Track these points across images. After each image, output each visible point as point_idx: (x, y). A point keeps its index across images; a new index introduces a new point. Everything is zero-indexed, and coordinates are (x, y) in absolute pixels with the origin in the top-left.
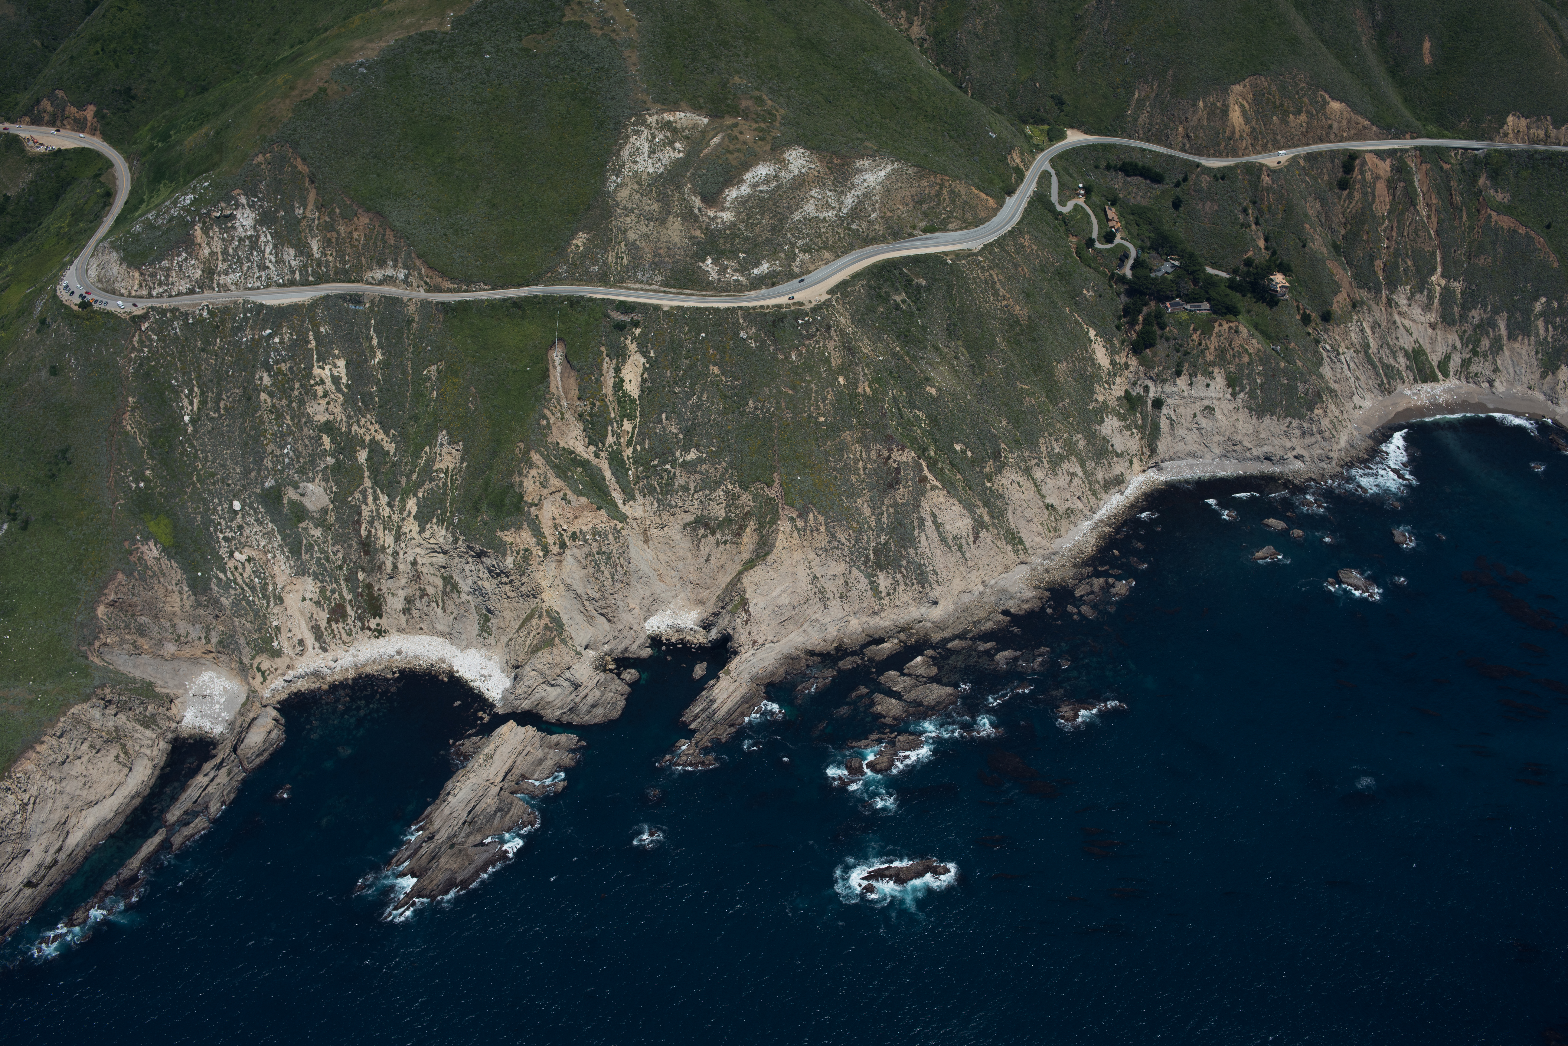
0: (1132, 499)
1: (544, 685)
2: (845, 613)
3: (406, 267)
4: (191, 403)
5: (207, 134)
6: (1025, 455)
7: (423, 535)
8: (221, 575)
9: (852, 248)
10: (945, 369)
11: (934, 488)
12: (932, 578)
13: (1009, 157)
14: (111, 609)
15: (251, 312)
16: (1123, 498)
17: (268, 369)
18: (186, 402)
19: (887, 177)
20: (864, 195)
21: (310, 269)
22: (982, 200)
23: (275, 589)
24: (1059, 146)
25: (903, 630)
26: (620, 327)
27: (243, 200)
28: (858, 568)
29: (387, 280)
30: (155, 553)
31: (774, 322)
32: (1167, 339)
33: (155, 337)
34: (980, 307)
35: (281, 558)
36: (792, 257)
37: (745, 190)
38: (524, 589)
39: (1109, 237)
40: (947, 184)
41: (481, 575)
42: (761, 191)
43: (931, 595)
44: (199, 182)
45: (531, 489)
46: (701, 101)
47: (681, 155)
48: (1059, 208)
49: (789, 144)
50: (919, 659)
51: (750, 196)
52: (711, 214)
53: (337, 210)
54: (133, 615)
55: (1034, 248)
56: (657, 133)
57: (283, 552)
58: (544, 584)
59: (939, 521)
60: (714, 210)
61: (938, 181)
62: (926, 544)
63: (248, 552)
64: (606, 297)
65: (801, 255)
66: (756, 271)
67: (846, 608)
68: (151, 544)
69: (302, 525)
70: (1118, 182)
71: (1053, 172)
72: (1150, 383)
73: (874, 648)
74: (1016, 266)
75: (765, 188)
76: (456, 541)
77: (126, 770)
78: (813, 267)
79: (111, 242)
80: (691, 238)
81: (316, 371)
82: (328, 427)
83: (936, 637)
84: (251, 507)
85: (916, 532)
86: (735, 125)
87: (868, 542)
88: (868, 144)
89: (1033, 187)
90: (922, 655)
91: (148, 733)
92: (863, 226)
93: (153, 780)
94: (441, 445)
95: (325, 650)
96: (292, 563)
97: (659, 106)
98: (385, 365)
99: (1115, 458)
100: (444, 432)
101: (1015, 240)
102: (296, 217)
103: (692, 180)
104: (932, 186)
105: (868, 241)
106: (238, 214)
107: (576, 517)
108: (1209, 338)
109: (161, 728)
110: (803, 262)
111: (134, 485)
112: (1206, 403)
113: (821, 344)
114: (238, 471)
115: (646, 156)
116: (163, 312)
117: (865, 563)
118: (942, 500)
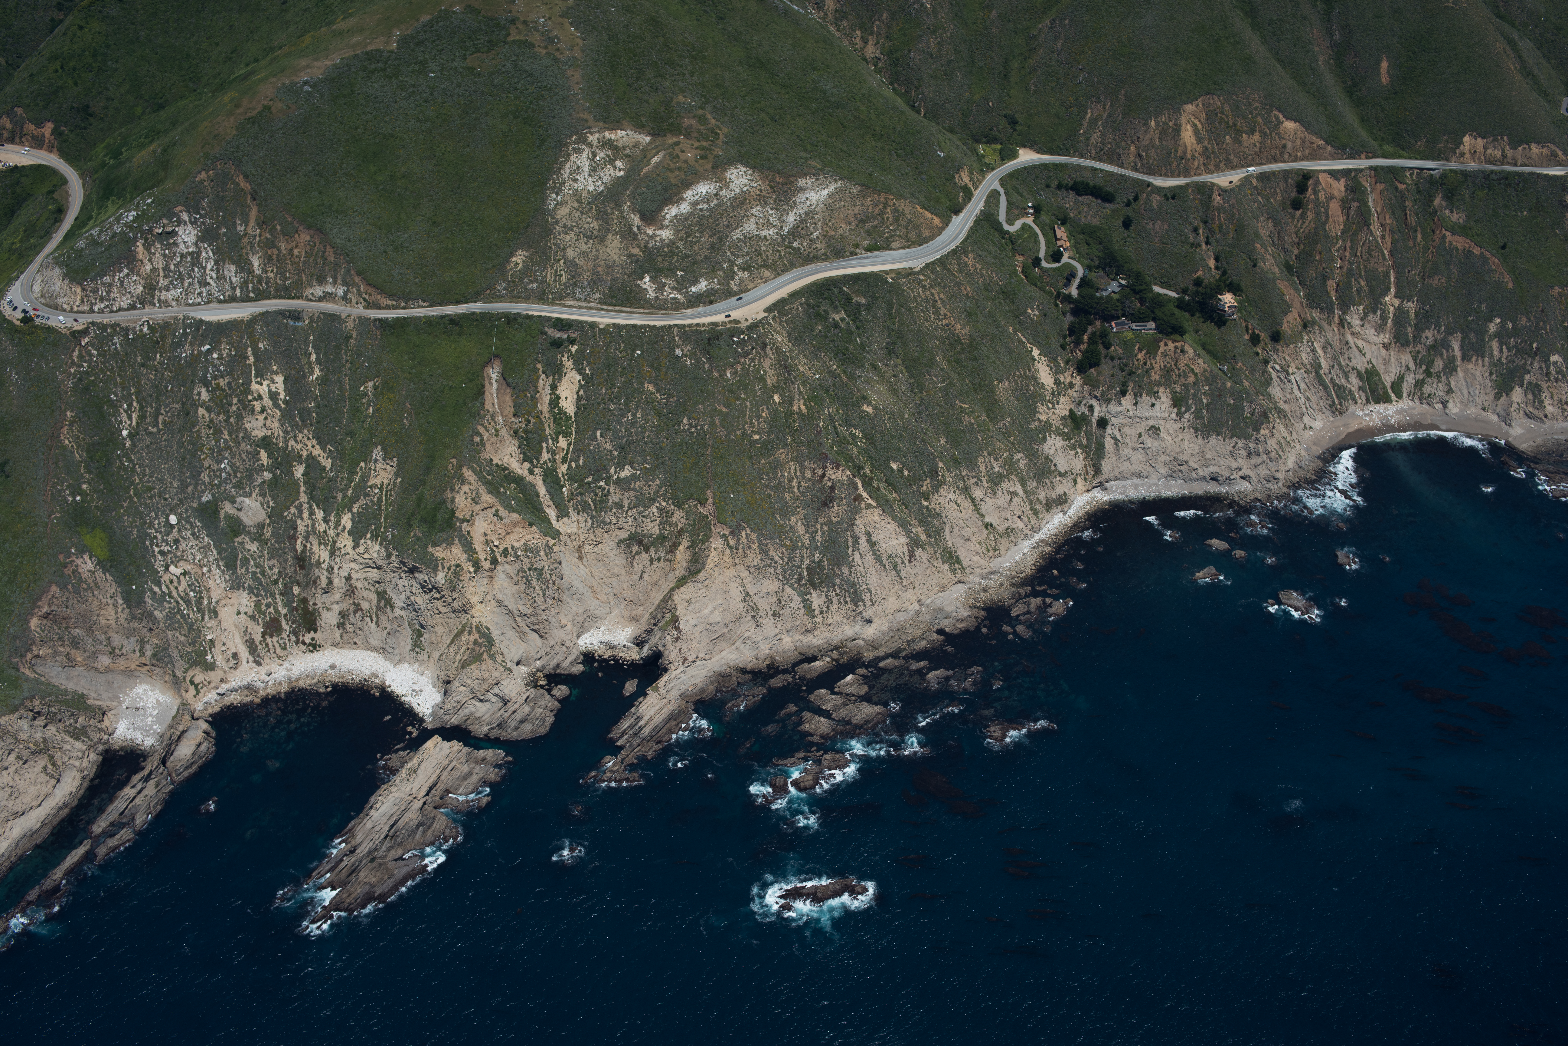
0: (1075, 518)
1: (473, 701)
2: (778, 631)
3: (345, 283)
4: (130, 418)
5: (154, 152)
6: (964, 474)
7: (358, 550)
8: (156, 589)
9: (792, 266)
10: (883, 387)
11: (868, 506)
12: (866, 597)
13: (957, 176)
14: (45, 621)
15: (190, 327)
16: (1066, 517)
17: (206, 384)
18: (124, 417)
19: (830, 196)
20: (806, 213)
21: (250, 285)
22: (927, 219)
23: (210, 602)
24: (1011, 165)
25: (836, 648)
26: (557, 344)
27: (185, 217)
28: (791, 586)
29: (327, 297)
30: (90, 566)
31: (709, 339)
32: (1112, 359)
33: (95, 352)
34: (920, 326)
35: (216, 572)
36: (731, 275)
37: (684, 208)
38: (455, 605)
39: (1056, 256)
40: (891, 203)
41: (414, 590)
42: (701, 210)
43: (864, 614)
44: (143, 199)
45: (462, 505)
46: (644, 119)
47: (622, 173)
48: (1006, 227)
49: (731, 162)
50: (850, 677)
51: (690, 214)
52: (650, 232)
53: (278, 227)
54: (66, 628)
55: (978, 266)
56: (598, 151)
57: (218, 566)
58: (475, 600)
59: (874, 539)
60: (653, 228)
61: (882, 200)
62: (860, 563)
63: (184, 566)
64: (543, 314)
65: (740, 273)
66: (694, 289)
67: (779, 626)
68: (86, 557)
69: (239, 539)
70: (1069, 202)
71: (1002, 191)
72: (1094, 403)
73: (806, 666)
74: (958, 285)
75: (705, 206)
76: (389, 556)
77: (53, 781)
78: (752, 285)
79: (55, 258)
80: (629, 256)
81: (254, 387)
82: (266, 443)
83: (869, 655)
84: (188, 522)
85: (850, 551)
86: (677, 144)
87: (802, 560)
88: (812, 163)
89: (981, 206)
90: (853, 673)
91: (78, 745)
92: (805, 244)
93: (82, 792)
94: (376, 461)
95: (259, 664)
96: (228, 577)
97: (601, 124)
98: (323, 381)
99: (1058, 478)
100: (379, 448)
101: (958, 259)
102: (238, 234)
103: (632, 198)
104: (875, 205)
105: (809, 259)
106: (180, 230)
107: (508, 533)
108: (1155, 358)
109: (92, 740)
110: (742, 280)
111: (70, 499)
112: (1151, 422)
113: (757, 362)
114: (175, 485)
115: (586, 174)
116: (103, 327)
117: (799, 581)
118: (876, 518)
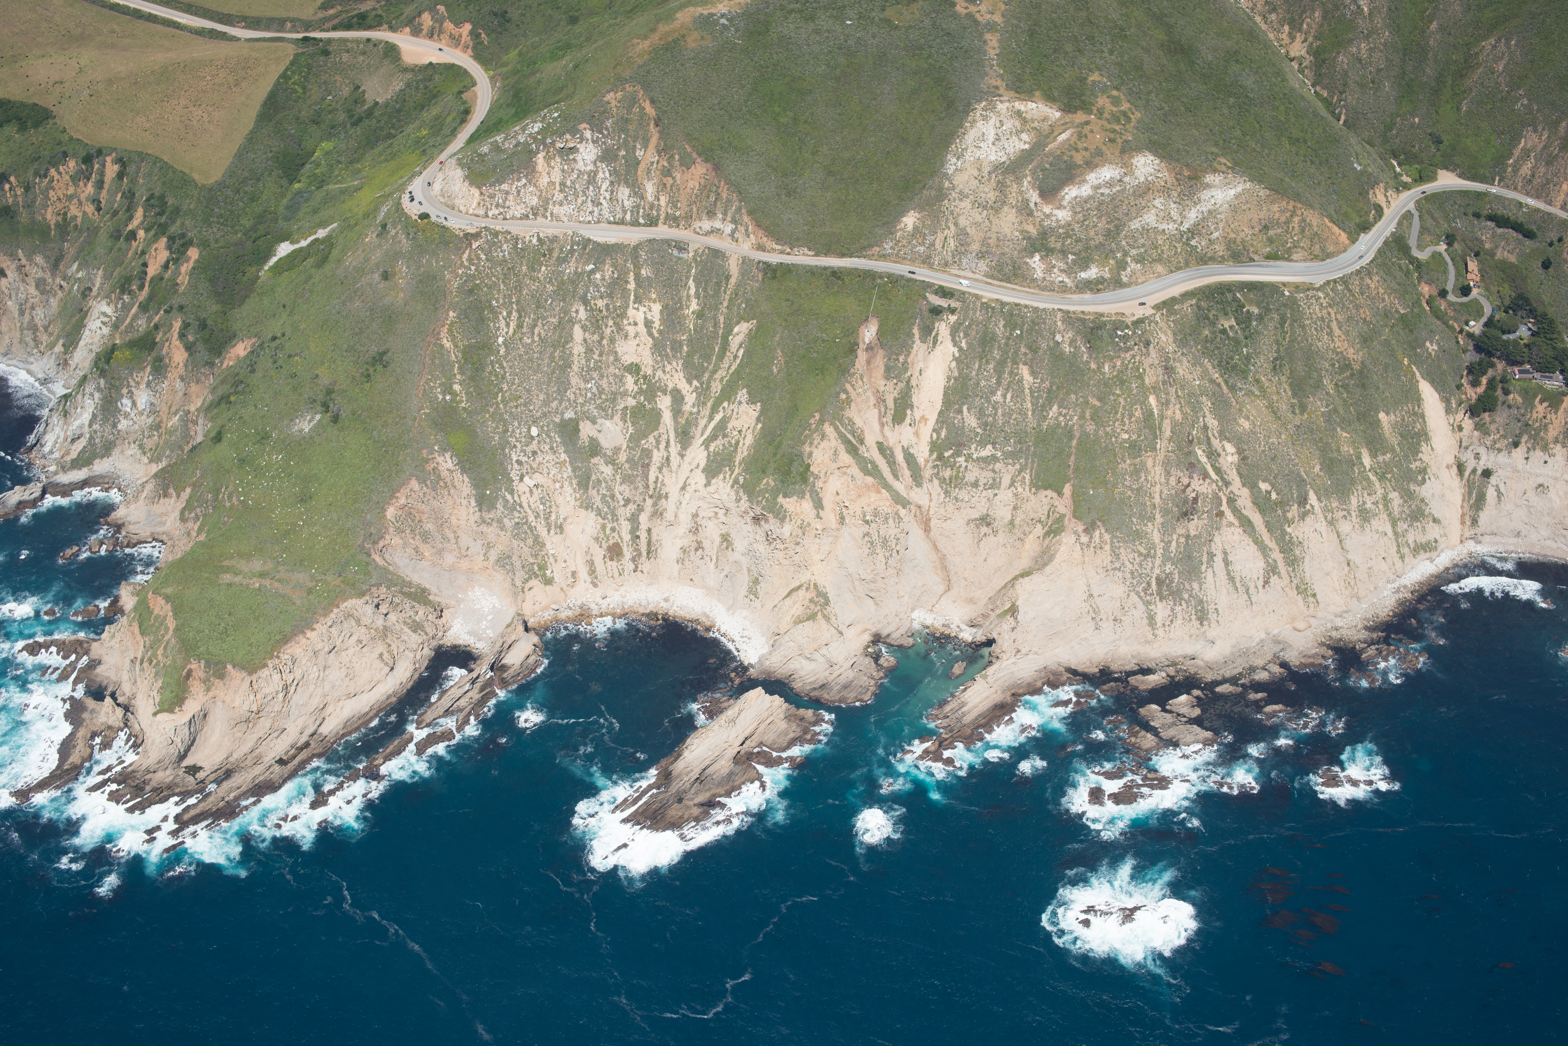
0: (1441, 568)
1: (799, 658)
2: (1116, 637)
3: (734, 221)
4: (508, 325)
5: (566, 66)
6: (1334, 505)
7: (708, 488)
8: (509, 497)
9: (1187, 264)
10: (1263, 403)
11: (1231, 524)
12: (1212, 616)
13: (1371, 192)
14: (400, 513)
15: (578, 245)
16: (1432, 566)
17: (585, 302)
18: (502, 324)
19: (1237, 197)
20: (1210, 212)
21: (641, 211)
22: (1334, 234)
23: (557, 518)
24: (1429, 187)
25: (1174, 664)
26: (936, 311)
27: (588, 134)
28: (1138, 594)
29: (714, 232)
30: (450, 465)
31: (1092, 329)
32: (1509, 407)
33: (483, 257)
34: (1311, 345)
35: (568, 489)
36: (1123, 265)
37: (1085, 191)
38: (796, 558)
39: (1465, 291)
40: (1299, 212)
41: (758, 537)
42: (1102, 194)
43: (1208, 634)
44: (550, 112)
45: (819, 461)
46: (1056, 94)
47: (1027, 146)
48: (1416, 253)
49: (1139, 149)
50: (1183, 698)
51: (1090, 197)
52: (1047, 209)
53: (677, 157)
54: (420, 521)
55: (1381, 291)
56: (1005, 120)
57: (571, 484)
58: (817, 557)
59: (1230, 559)
60: (1050, 207)
61: (1290, 207)
62: (1212, 581)
63: (538, 478)
64: (927, 280)
65: (1133, 265)
66: (1083, 275)
67: (1118, 632)
68: (448, 455)
69: (595, 460)
70: (1486, 232)
71: (1416, 214)
72: (1482, 451)
73: (1140, 677)
74: (1357, 307)
75: (1107, 191)
76: (738, 500)
77: (388, 669)
78: (1143, 279)
79: (458, 159)
80: (1022, 232)
81: (631, 312)
82: (634, 369)
83: (1206, 677)
84: (548, 436)
85: (1203, 568)
86: (1087, 123)
87: (1152, 568)
88: (1223, 160)
89: (1392, 228)
90: (1189, 694)
91: (414, 636)
92: (1203, 243)
93: (411, 683)
94: (740, 403)
95: (595, 585)
96: (578, 496)
97: (1012, 94)
98: (699, 316)
99: (1431, 523)
100: (745, 391)
101: (1362, 279)
102: (636, 158)
103: (1033, 173)
104: (1282, 211)
105: (1206, 260)
106: (581, 147)
107: (859, 496)
108: (1556, 413)
109: (427, 635)
110: (1133, 272)
111: (441, 397)
112: (1540, 480)
113: (1137, 358)
114: (541, 398)
115: (990, 142)
116: (495, 233)
117: (1146, 589)
118: (1236, 537)
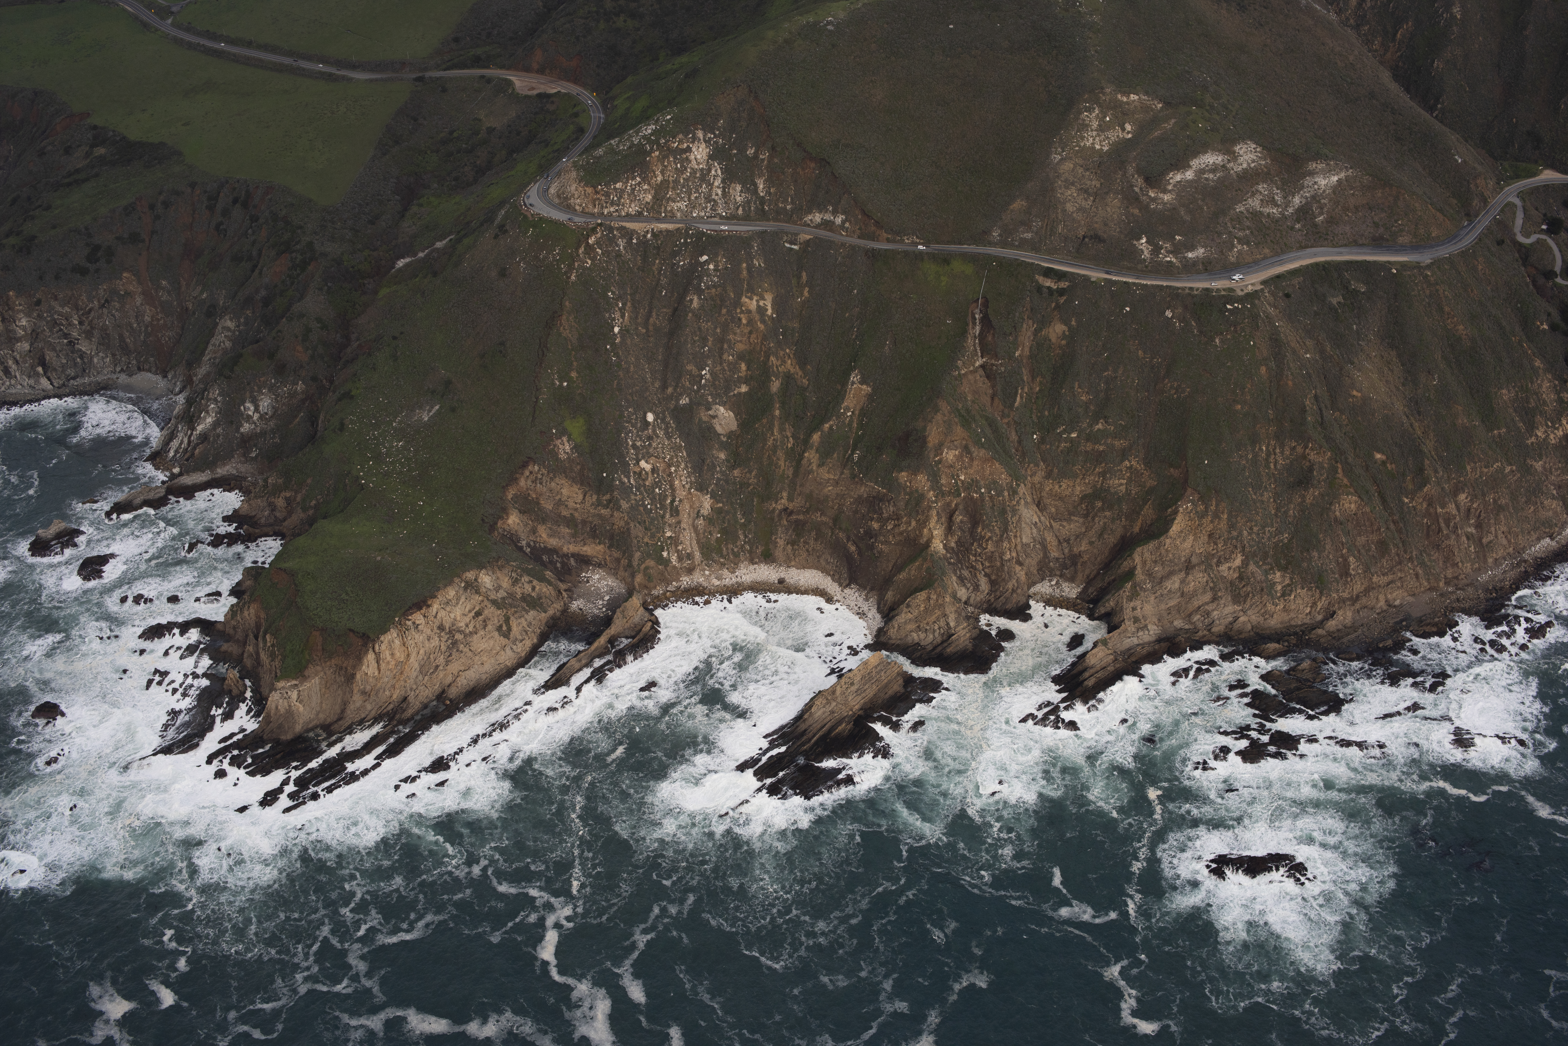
3: (844, 213)
4: (623, 316)
8: (625, 479)
13: (1473, 183)
14: (518, 493)
15: (692, 238)
17: (699, 292)
18: (617, 315)
19: (1339, 182)
20: (1313, 197)
21: (753, 206)
23: (673, 501)
24: (1530, 182)
26: (1045, 293)
27: (700, 134)
28: (1256, 563)
29: (824, 226)
30: (567, 447)
31: (1201, 304)
33: (599, 251)
35: (684, 473)
36: (1230, 246)
37: (1189, 175)
40: (1402, 198)
42: (1207, 179)
44: (663, 115)
45: (933, 434)
47: (1130, 136)
48: (1521, 239)
49: (1242, 139)
51: (1195, 182)
52: (1152, 194)
53: (787, 154)
56: (1108, 112)
57: (686, 467)
59: (1348, 528)
60: (1156, 191)
63: (653, 462)
64: (1034, 262)
65: (1239, 247)
66: (1190, 255)
68: (565, 439)
69: (709, 445)
71: (1519, 204)
74: (1466, 287)
76: (852, 477)
77: (506, 641)
78: (1250, 259)
79: (574, 162)
80: (1128, 216)
81: (744, 301)
82: (747, 356)
84: (663, 421)
85: (1322, 536)
86: (1189, 114)
88: (1325, 149)
89: (1495, 216)
92: (1308, 228)
94: (853, 383)
95: (711, 567)
96: (693, 479)
97: (1114, 86)
98: (810, 304)
100: (857, 372)
101: (1468, 260)
102: (747, 157)
103: (1137, 160)
104: (1386, 197)
105: (1311, 243)
106: (694, 147)
109: (545, 610)
110: (1240, 253)
111: (558, 383)
113: (1248, 331)
114: (656, 385)
115: (1094, 133)
116: (610, 228)
117: (1264, 558)
118: (1354, 506)
